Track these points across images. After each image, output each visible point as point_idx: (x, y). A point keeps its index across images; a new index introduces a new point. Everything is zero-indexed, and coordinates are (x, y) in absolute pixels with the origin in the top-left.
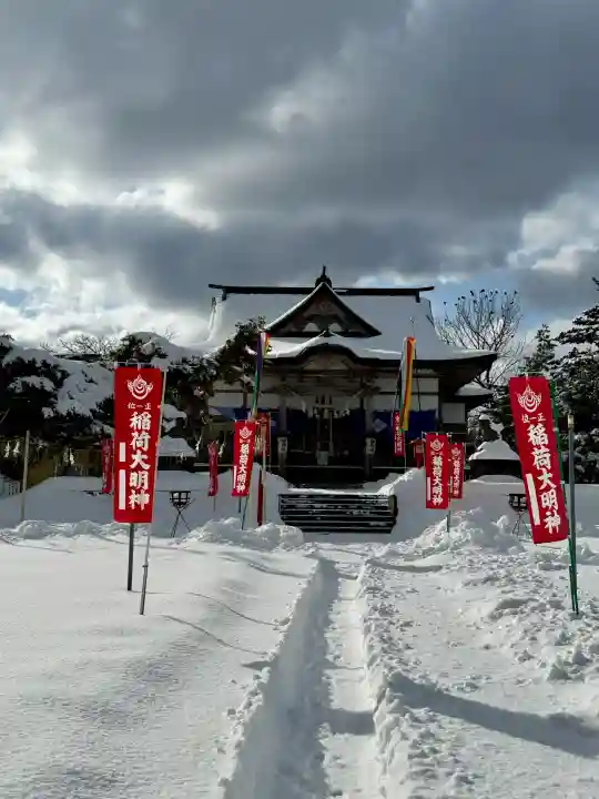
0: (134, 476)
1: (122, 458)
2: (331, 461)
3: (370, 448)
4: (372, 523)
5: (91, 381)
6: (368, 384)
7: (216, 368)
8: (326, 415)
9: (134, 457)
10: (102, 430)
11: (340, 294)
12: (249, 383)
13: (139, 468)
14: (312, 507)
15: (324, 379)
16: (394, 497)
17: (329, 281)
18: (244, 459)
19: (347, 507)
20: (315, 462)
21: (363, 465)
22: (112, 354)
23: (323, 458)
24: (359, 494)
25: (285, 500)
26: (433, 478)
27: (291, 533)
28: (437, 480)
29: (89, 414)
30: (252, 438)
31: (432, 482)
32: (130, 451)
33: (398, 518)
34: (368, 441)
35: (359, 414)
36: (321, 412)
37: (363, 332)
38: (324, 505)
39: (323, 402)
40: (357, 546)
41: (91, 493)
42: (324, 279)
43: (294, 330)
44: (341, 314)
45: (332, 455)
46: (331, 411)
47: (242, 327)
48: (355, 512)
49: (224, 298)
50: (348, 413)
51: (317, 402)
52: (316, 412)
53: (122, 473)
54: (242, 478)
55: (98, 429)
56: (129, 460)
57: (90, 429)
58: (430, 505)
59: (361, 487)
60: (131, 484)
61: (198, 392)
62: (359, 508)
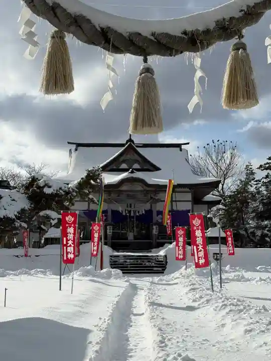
0: (69, 248)
1: (65, 243)
2: (135, 238)
3: (155, 230)
4: (155, 269)
5: (14, 200)
6: (154, 197)
7: (76, 192)
8: (132, 214)
9: (68, 242)
10: (20, 225)
11: (137, 146)
12: (93, 198)
13: (70, 246)
14: (126, 262)
15: (131, 195)
16: (166, 256)
17: (133, 141)
18: (96, 240)
19: (143, 262)
20: (127, 239)
21: (152, 240)
22: (23, 185)
23: (131, 236)
24: (149, 254)
25: (112, 258)
26: (179, 247)
27: (117, 272)
28: (181, 248)
29: (14, 217)
30: (99, 230)
31: (179, 249)
32: (67, 240)
33: (167, 266)
34: (154, 227)
35: (149, 213)
36: (130, 212)
37: (151, 168)
38: (132, 261)
39: (131, 207)
40: (148, 278)
41: (17, 256)
42: (130, 140)
43: (115, 167)
44: (139, 159)
45: (136, 234)
46: (135, 212)
47: (89, 171)
48: (147, 264)
49: (76, 150)
50: (144, 212)
51: (127, 207)
52: (127, 212)
53: (65, 248)
54: (95, 248)
55: (19, 225)
56: (67, 243)
57: (15, 225)
58: (177, 259)
59: (151, 251)
60: (68, 251)
61: (67, 204)
62: (149, 262)
